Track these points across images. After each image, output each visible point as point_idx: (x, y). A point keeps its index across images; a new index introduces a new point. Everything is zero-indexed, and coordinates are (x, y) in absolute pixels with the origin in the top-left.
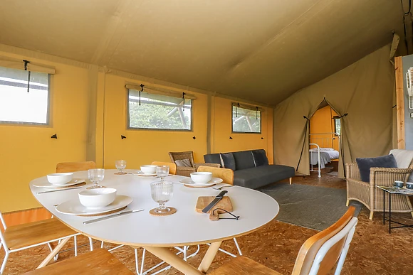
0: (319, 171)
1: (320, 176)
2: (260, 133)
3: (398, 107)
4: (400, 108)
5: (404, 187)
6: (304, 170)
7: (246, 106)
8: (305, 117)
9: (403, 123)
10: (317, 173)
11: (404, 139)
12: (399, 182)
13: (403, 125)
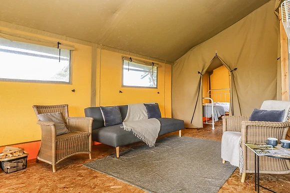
0: (213, 124)
1: (213, 128)
2: (157, 88)
3: (282, 59)
4: (284, 59)
5: (279, 146)
6: (198, 123)
7: (140, 61)
8: (199, 73)
9: (287, 74)
10: (211, 126)
11: (288, 91)
12: (273, 139)
13: (287, 77)
